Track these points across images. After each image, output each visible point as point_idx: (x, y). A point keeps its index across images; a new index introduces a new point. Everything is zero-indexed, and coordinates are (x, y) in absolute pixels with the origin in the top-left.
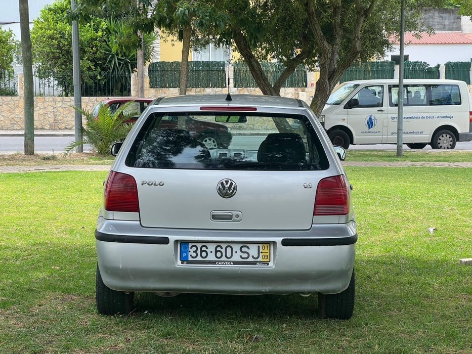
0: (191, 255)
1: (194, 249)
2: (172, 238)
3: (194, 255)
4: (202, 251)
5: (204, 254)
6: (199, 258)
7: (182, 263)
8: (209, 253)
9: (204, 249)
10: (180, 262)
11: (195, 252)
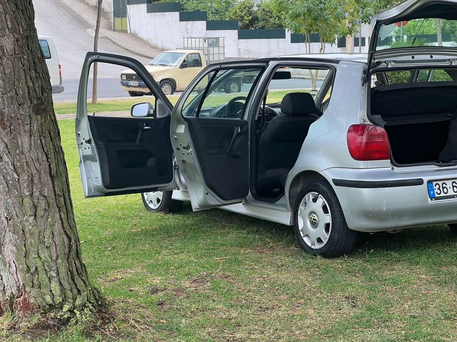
0: (437, 193)
1: (438, 186)
2: (426, 179)
3: (439, 192)
4: (443, 188)
5: (445, 190)
6: (442, 194)
7: (432, 200)
8: (448, 189)
9: (444, 185)
10: (429, 199)
11: (439, 189)
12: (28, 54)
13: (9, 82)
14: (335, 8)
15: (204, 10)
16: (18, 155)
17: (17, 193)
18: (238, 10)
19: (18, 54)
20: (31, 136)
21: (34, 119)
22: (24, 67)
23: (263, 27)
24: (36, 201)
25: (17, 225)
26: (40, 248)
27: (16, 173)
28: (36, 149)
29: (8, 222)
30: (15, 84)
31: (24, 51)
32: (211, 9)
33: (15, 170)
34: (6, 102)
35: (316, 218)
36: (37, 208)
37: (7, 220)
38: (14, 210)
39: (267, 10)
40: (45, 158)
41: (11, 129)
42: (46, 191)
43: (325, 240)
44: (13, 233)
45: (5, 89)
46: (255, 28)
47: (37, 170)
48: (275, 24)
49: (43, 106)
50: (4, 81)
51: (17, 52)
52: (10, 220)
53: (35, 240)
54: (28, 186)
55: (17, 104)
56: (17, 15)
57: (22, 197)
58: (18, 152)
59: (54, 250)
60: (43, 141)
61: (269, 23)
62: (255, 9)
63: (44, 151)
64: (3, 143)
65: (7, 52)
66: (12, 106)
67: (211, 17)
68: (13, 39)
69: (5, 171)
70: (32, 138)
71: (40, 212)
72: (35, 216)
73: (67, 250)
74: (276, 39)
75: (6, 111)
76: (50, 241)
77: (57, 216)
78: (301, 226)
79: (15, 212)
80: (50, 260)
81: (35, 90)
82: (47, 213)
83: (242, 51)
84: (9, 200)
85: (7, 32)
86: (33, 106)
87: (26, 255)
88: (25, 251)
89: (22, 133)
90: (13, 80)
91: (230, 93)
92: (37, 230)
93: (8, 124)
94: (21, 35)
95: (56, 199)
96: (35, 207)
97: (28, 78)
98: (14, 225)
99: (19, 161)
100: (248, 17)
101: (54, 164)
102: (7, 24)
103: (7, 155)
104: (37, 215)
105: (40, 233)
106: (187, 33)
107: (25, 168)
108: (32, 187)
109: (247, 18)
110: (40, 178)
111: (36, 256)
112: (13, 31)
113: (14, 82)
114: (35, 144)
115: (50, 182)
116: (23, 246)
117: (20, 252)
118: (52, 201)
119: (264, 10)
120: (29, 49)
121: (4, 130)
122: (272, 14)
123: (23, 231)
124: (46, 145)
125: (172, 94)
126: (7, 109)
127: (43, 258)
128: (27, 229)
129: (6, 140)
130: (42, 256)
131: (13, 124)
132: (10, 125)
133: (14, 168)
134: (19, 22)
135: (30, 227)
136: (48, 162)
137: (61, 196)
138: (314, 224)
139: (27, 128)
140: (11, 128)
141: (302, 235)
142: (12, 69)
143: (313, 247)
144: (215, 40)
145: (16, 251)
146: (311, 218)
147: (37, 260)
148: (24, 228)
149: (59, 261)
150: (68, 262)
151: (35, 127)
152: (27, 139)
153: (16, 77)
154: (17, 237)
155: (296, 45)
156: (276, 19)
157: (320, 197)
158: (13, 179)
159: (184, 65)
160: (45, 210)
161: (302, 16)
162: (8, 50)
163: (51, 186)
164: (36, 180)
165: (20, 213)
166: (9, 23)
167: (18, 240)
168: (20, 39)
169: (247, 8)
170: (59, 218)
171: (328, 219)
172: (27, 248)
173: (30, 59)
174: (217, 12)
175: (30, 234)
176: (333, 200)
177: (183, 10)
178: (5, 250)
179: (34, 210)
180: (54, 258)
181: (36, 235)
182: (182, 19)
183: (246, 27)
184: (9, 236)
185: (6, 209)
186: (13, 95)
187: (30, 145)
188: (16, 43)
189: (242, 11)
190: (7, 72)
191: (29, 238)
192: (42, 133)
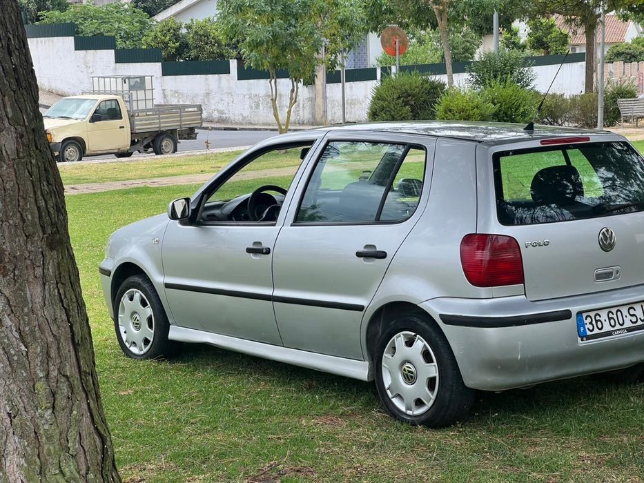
0: (588, 329)
1: (589, 320)
2: (574, 309)
3: (591, 328)
4: (597, 321)
5: (599, 324)
6: (596, 331)
7: (582, 340)
8: (603, 321)
9: (598, 318)
10: (579, 339)
11: (591, 323)
12: (36, 156)
13: (11, 202)
14: (311, 33)
15: (109, 34)
16: (27, 314)
17: (25, 375)
18: (159, 34)
19: (23, 158)
20: (44, 284)
21: (48, 258)
22: (31, 177)
23: (197, 58)
24: (54, 384)
25: (26, 425)
26: (62, 458)
27: (23, 342)
28: (52, 304)
29: (11, 421)
30: (19, 205)
31: (31, 152)
32: (119, 32)
33: (22, 339)
34: (6, 234)
35: (413, 369)
36: (57, 396)
37: (10, 417)
38: (20, 401)
39: (201, 33)
40: (64, 317)
41: (14, 275)
42: (68, 368)
43: (428, 402)
44: (21, 437)
45: (5, 212)
46: (184, 59)
47: (55, 336)
48: (214, 53)
49: (58, 236)
50: (4, 200)
51: (21, 155)
52: (15, 417)
53: (54, 447)
54: (42, 362)
55: (24, 235)
56: (20, 96)
57: (33, 380)
58: (26, 310)
59: (82, 459)
60: (61, 291)
61: (205, 51)
62: (184, 31)
63: (63, 306)
64: (2, 298)
65: (8, 155)
66: (17, 240)
67: (120, 44)
68: (15, 135)
69: (6, 341)
70: (47, 287)
71: (61, 402)
72: (54, 408)
73: (99, 458)
74: (217, 75)
75: (7, 247)
76: (77, 446)
77: (85, 406)
78: (387, 381)
79: (22, 404)
80: (77, 475)
81: (49, 212)
82: (71, 402)
83: (168, 93)
84: (12, 386)
85: (7, 124)
86: (47, 238)
87: (41, 470)
88: (39, 463)
89: (31, 280)
90: (17, 198)
91: (162, 154)
92: (57, 431)
93: (9, 267)
94: (26, 127)
95: (81, 379)
96: (54, 394)
97: (39, 193)
98: (21, 423)
99: (29, 324)
100: (174, 43)
101: (78, 325)
102: (6, 112)
103: (9, 315)
104: (56, 406)
105: (61, 435)
106: (87, 67)
107: (38, 334)
108: (48, 364)
109: (173, 45)
110: (59, 348)
111: (57, 471)
112: (14, 122)
113: (19, 201)
114: (50, 296)
115: (73, 353)
116: (36, 457)
117: (33, 467)
118: (77, 383)
119: (196, 32)
120: (37, 148)
121: (4, 277)
122: (208, 39)
123: (36, 433)
124: (65, 297)
125: (80, 159)
126: (8, 244)
127: (68, 474)
128: (42, 430)
129: (7, 292)
130: (66, 470)
131: (18, 266)
132: (14, 269)
133: (20, 335)
134: (23, 108)
135: (47, 427)
136: (69, 322)
137: (89, 373)
138: (410, 378)
139: (39, 271)
140: (14, 273)
141: (390, 395)
142: (15, 182)
143: (409, 412)
144: (138, 80)
145: (25, 465)
146: (405, 370)
147: (58, 477)
148: (37, 428)
149: (91, 476)
150: (103, 477)
151: (51, 270)
152: (39, 289)
153: (21, 193)
154: (26, 444)
155: (245, 82)
156: (214, 45)
157: (419, 339)
158: (19, 353)
159: (96, 118)
160: (69, 398)
161: (265, 44)
162: (9, 153)
163: (74, 359)
164: (53, 353)
165: (31, 406)
166: (9, 110)
167: (28, 449)
168: (25, 133)
169: (172, 31)
170: (87, 409)
171: (433, 370)
172: (43, 459)
173: (39, 164)
174: (128, 36)
175: (47, 438)
176: (440, 343)
177: (77, 33)
178: (8, 464)
179: (51, 399)
180: (83, 472)
181: (57, 437)
182: (78, 47)
183: (172, 57)
184: (14, 442)
185: (9, 400)
186: (17, 221)
187: (44, 298)
188: (20, 140)
189: (165, 35)
190: (8, 187)
191: (46, 443)
192: (60, 278)
